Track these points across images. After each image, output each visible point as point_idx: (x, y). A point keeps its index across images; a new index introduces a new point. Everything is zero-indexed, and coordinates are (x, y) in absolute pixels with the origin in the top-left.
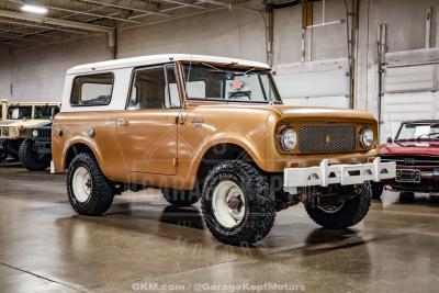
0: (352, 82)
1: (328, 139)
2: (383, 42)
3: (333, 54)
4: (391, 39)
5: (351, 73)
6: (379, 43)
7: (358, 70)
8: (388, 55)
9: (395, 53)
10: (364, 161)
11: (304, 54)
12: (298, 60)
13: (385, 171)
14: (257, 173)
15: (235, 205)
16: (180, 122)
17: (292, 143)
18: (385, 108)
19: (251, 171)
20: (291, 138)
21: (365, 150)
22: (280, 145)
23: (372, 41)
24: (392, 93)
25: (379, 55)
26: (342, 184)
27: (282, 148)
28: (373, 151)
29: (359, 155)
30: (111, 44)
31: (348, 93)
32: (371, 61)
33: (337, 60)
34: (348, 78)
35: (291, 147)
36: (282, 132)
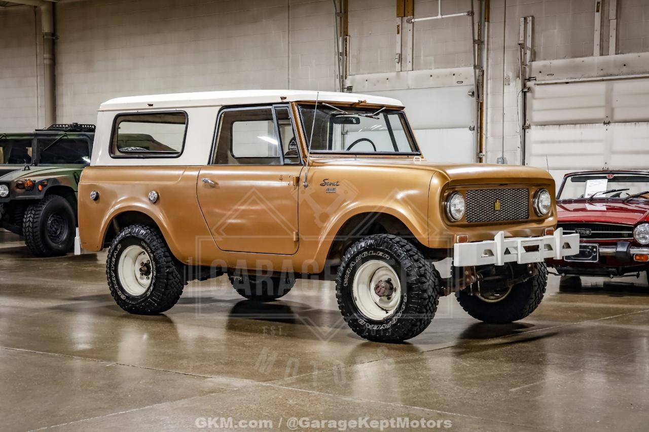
0: (480, 107)
1: (498, 205)
2: (529, 44)
3: (447, 60)
4: (541, 40)
5: (478, 93)
6: (522, 46)
7: (489, 86)
8: (537, 64)
9: (547, 62)
10: (541, 233)
11: (400, 59)
12: (392, 68)
13: (567, 246)
14: (415, 250)
15: (385, 291)
16: (302, 184)
17: (459, 211)
18: (533, 148)
19: (408, 247)
20: (458, 205)
21: (541, 219)
22: (445, 213)
23: (511, 41)
24: (543, 124)
25: (523, 63)
26: (519, 262)
27: (449, 220)
28: (551, 220)
29: (534, 225)
30: (46, 28)
31: (473, 124)
32: (510, 74)
33: (454, 70)
34: (474, 99)
35: (459, 216)
36: (448, 199)
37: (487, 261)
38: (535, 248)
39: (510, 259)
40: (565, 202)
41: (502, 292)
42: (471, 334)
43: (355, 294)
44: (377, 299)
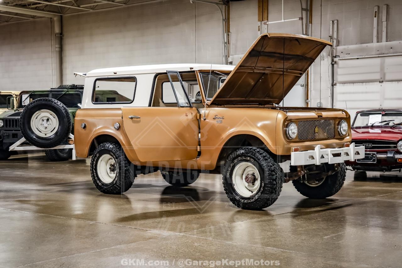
0: (307, 73)
1: (317, 130)
2: (335, 36)
4: (342, 33)
6: (331, 37)
8: (340, 48)
9: (346, 47)
10: (342, 146)
13: (358, 153)
14: (268, 156)
15: (251, 180)
16: (202, 118)
17: (294, 133)
18: (338, 97)
19: (264, 154)
20: (293, 130)
21: (342, 138)
22: (286, 135)
23: (325, 34)
24: (344, 83)
26: (330, 163)
27: (288, 139)
28: (348, 138)
29: (338, 141)
30: (57, 30)
31: (303, 83)
32: (324, 54)
35: (294, 136)
36: (287, 126)
37: (311, 162)
38: (338, 155)
39: (324, 161)
40: (357, 128)
41: (319, 180)
42: (302, 205)
43: (234, 182)
44: (247, 184)
